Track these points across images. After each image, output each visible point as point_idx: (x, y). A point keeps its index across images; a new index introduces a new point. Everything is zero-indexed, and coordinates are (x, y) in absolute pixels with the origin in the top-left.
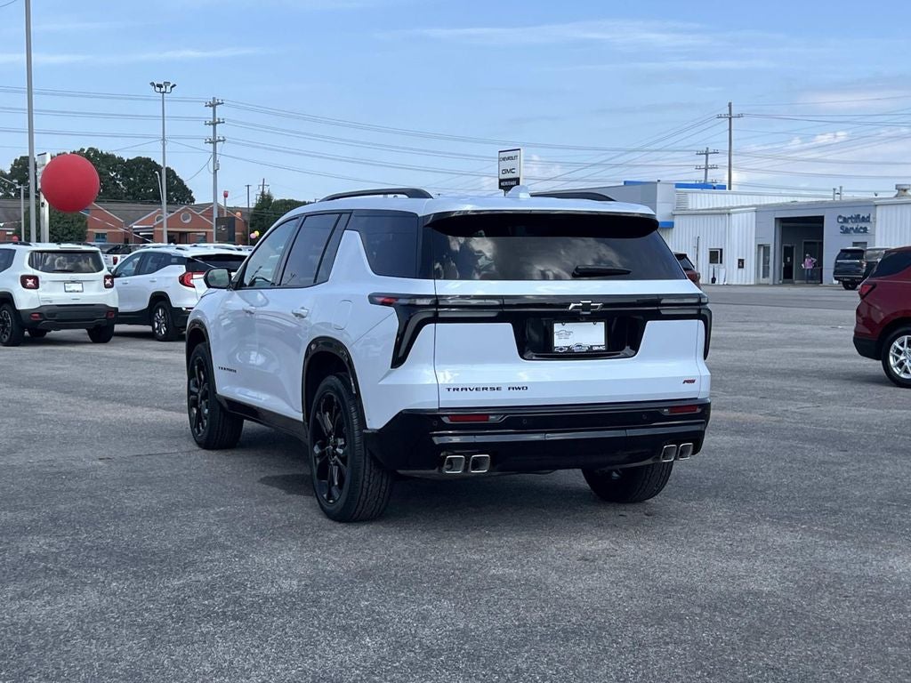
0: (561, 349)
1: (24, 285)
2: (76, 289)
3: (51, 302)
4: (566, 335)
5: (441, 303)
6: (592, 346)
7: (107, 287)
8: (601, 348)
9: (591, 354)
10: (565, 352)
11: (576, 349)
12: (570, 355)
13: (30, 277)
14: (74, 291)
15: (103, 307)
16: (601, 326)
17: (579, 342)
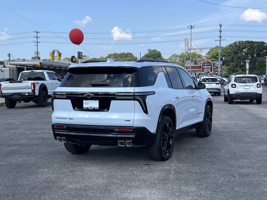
0: (85, 108)
1: (232, 87)
2: (247, 88)
3: (239, 92)
4: (87, 104)
5: (56, 94)
6: (94, 108)
7: (258, 87)
8: (97, 108)
9: (94, 110)
10: (86, 109)
11: (90, 108)
12: (88, 110)
13: (234, 85)
14: (246, 89)
15: (256, 93)
16: (98, 101)
17: (91, 106)
